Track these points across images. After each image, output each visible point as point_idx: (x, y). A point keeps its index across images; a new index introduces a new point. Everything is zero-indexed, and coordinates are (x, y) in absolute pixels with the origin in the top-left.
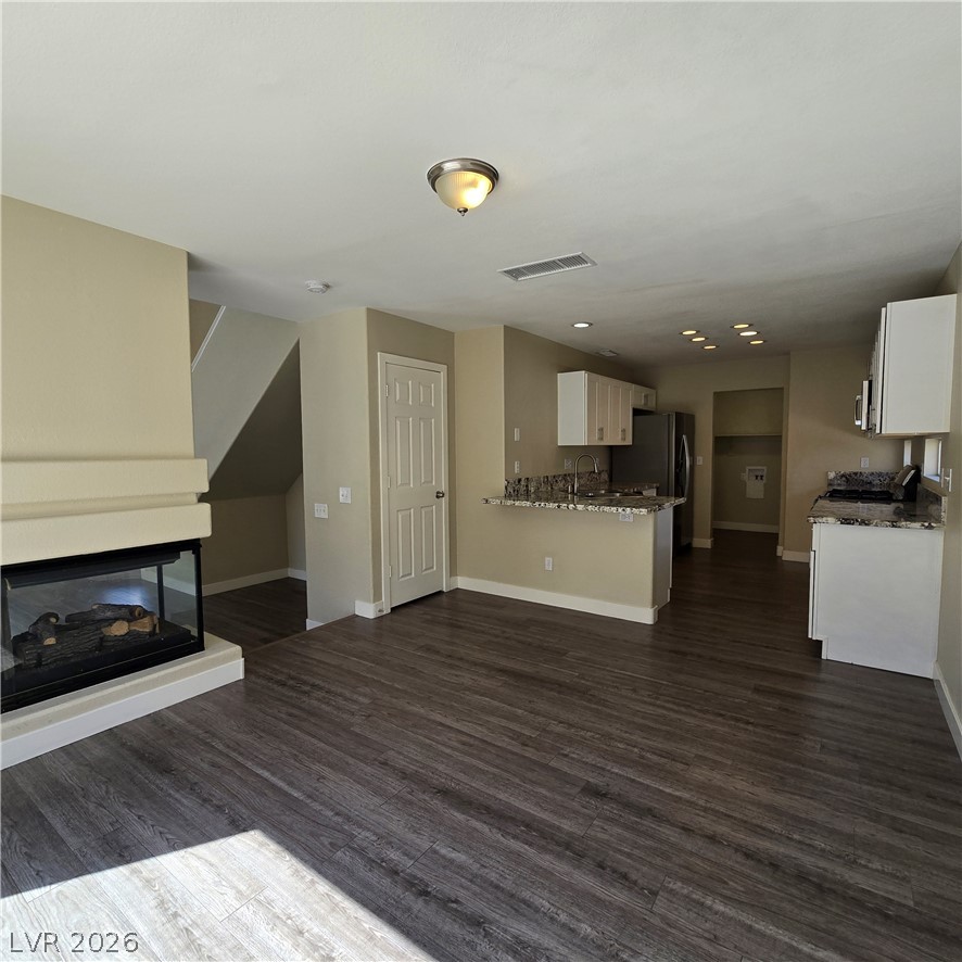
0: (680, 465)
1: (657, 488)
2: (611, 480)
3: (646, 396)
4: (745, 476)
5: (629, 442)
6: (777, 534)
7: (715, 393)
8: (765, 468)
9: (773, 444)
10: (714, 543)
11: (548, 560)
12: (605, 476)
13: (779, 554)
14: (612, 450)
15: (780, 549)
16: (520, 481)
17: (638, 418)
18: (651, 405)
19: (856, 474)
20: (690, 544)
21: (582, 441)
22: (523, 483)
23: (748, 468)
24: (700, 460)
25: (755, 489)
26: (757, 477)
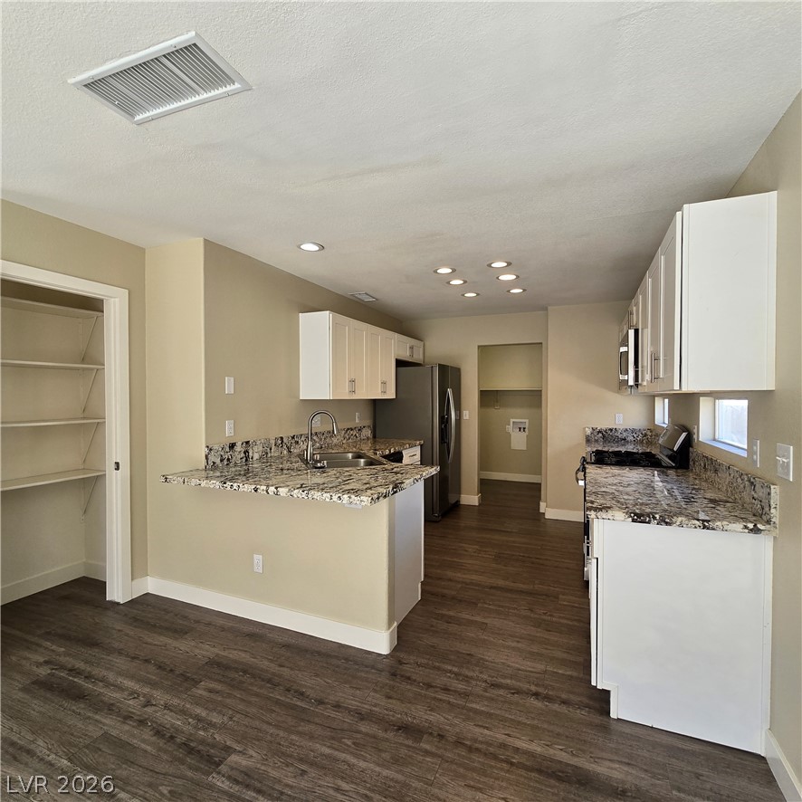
0: (444, 420)
1: (421, 446)
2: (374, 437)
3: (412, 348)
4: (510, 428)
5: (391, 395)
6: (540, 484)
7: (479, 347)
8: (527, 421)
9: (535, 398)
10: (482, 499)
11: (258, 558)
12: (367, 433)
13: (541, 511)
14: (375, 404)
15: (543, 506)
16: (232, 446)
17: (403, 370)
18: (418, 357)
19: (611, 430)
20: (458, 501)
21: (326, 395)
22: (238, 448)
23: (512, 420)
24: (466, 415)
25: (519, 441)
26: (520, 429)
